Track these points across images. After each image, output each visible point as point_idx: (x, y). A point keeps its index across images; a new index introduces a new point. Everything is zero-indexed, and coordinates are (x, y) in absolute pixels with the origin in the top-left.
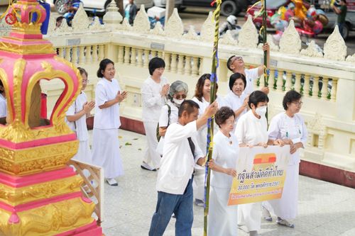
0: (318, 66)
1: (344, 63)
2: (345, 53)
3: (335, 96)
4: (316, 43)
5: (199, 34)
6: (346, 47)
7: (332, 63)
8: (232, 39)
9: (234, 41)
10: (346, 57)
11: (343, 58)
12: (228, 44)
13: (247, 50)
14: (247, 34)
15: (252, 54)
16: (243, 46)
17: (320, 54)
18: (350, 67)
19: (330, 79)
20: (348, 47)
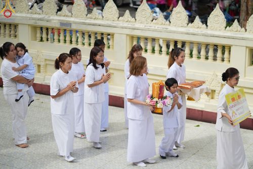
0: (100, 25)
1: (117, 22)
2: (117, 15)
3: (113, 46)
4: (97, 9)
5: (14, 8)
6: (118, 11)
7: (109, 23)
8: (38, 10)
9: (40, 11)
10: (119, 18)
11: (117, 19)
12: (35, 13)
13: (50, 17)
14: (49, 5)
15: (53, 20)
16: (47, 15)
17: (100, 17)
18: (121, 25)
19: (109, 35)
20: (119, 11)
